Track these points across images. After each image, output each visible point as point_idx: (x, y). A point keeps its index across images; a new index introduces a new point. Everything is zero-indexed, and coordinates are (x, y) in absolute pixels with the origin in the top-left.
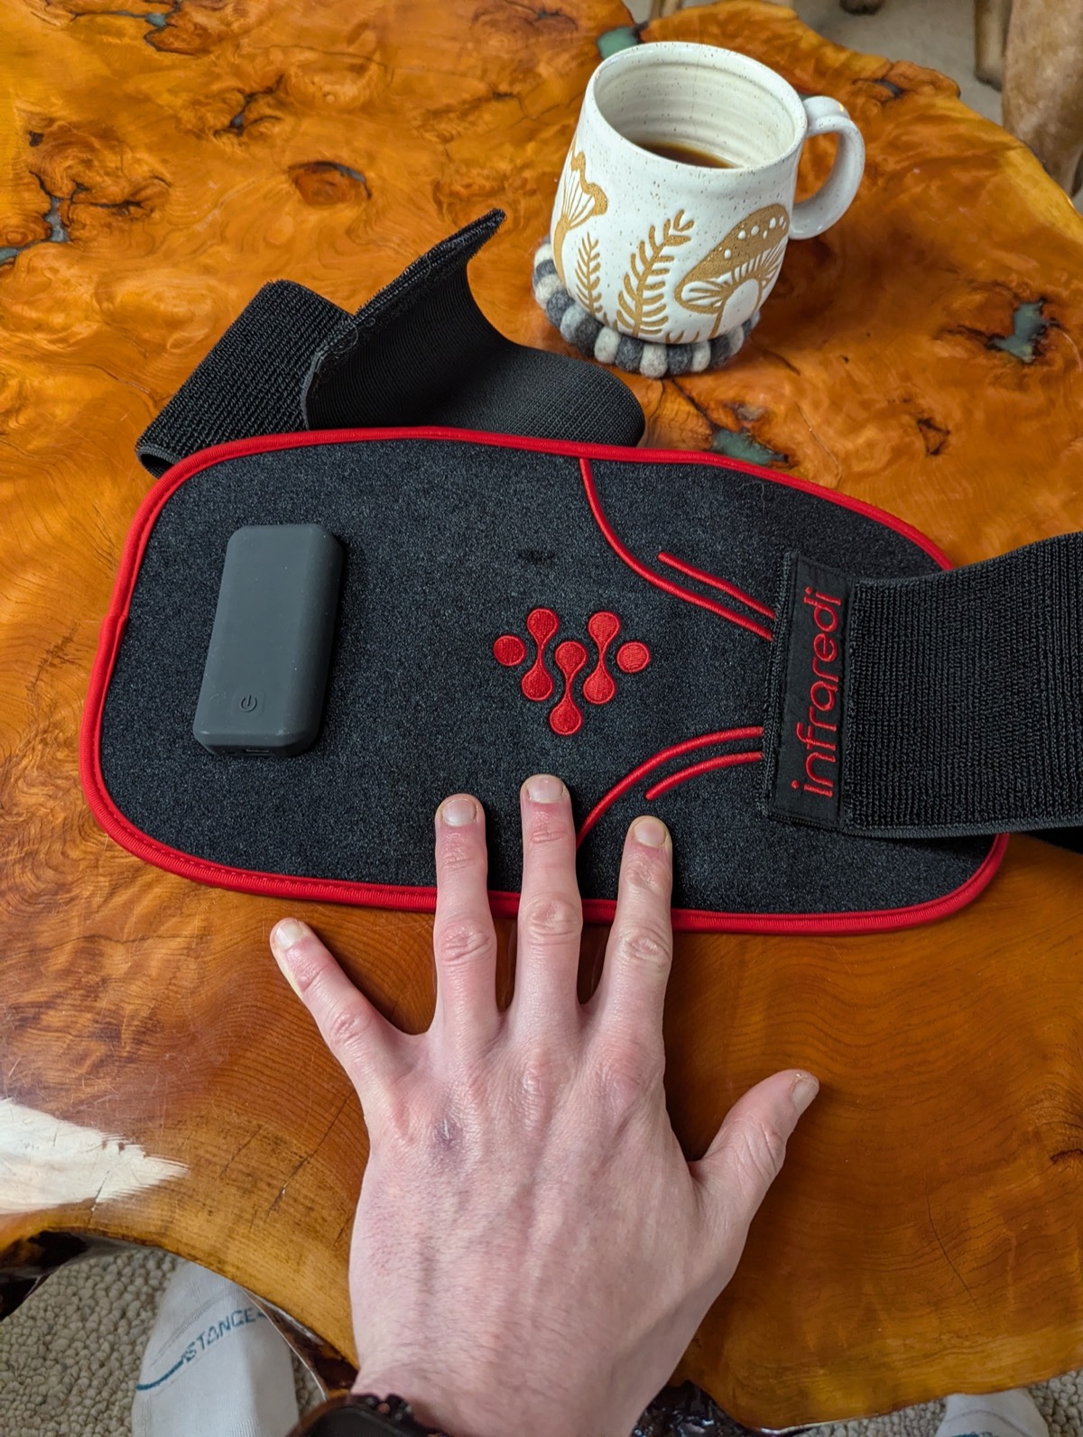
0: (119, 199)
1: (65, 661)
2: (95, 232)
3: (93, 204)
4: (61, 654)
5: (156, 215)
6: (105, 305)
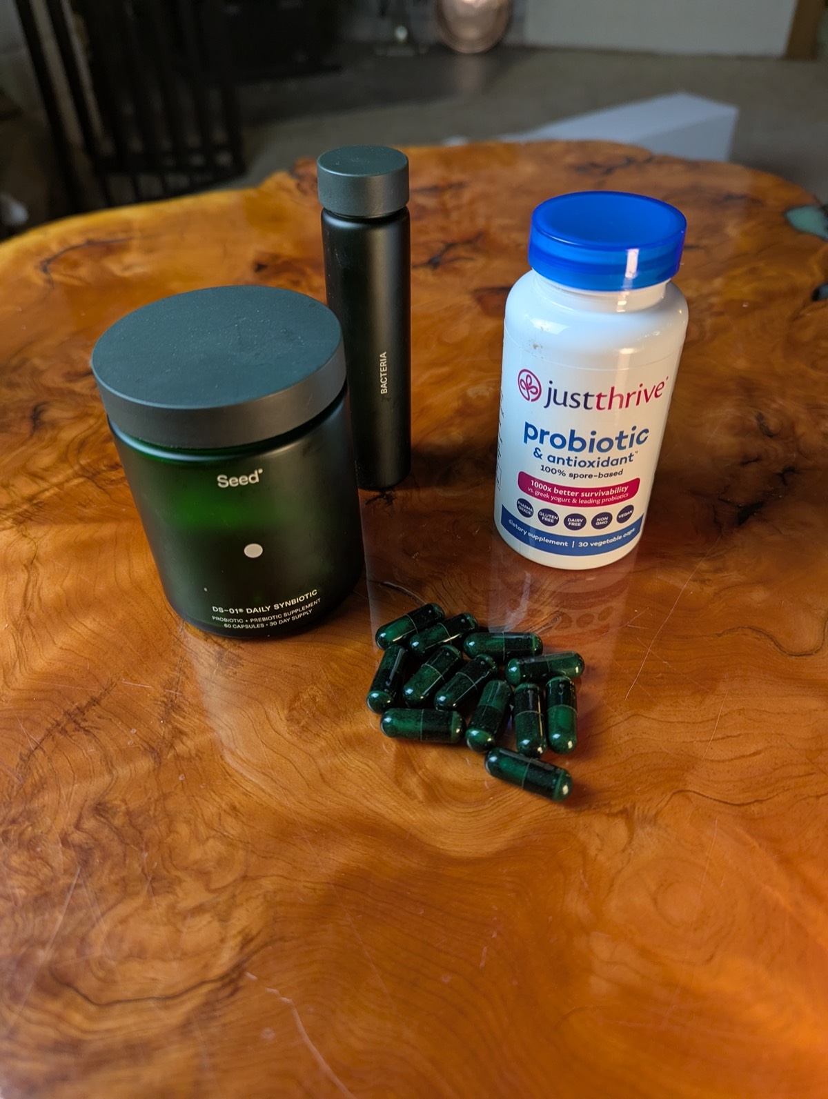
1: (79, 728)
4: (78, 719)
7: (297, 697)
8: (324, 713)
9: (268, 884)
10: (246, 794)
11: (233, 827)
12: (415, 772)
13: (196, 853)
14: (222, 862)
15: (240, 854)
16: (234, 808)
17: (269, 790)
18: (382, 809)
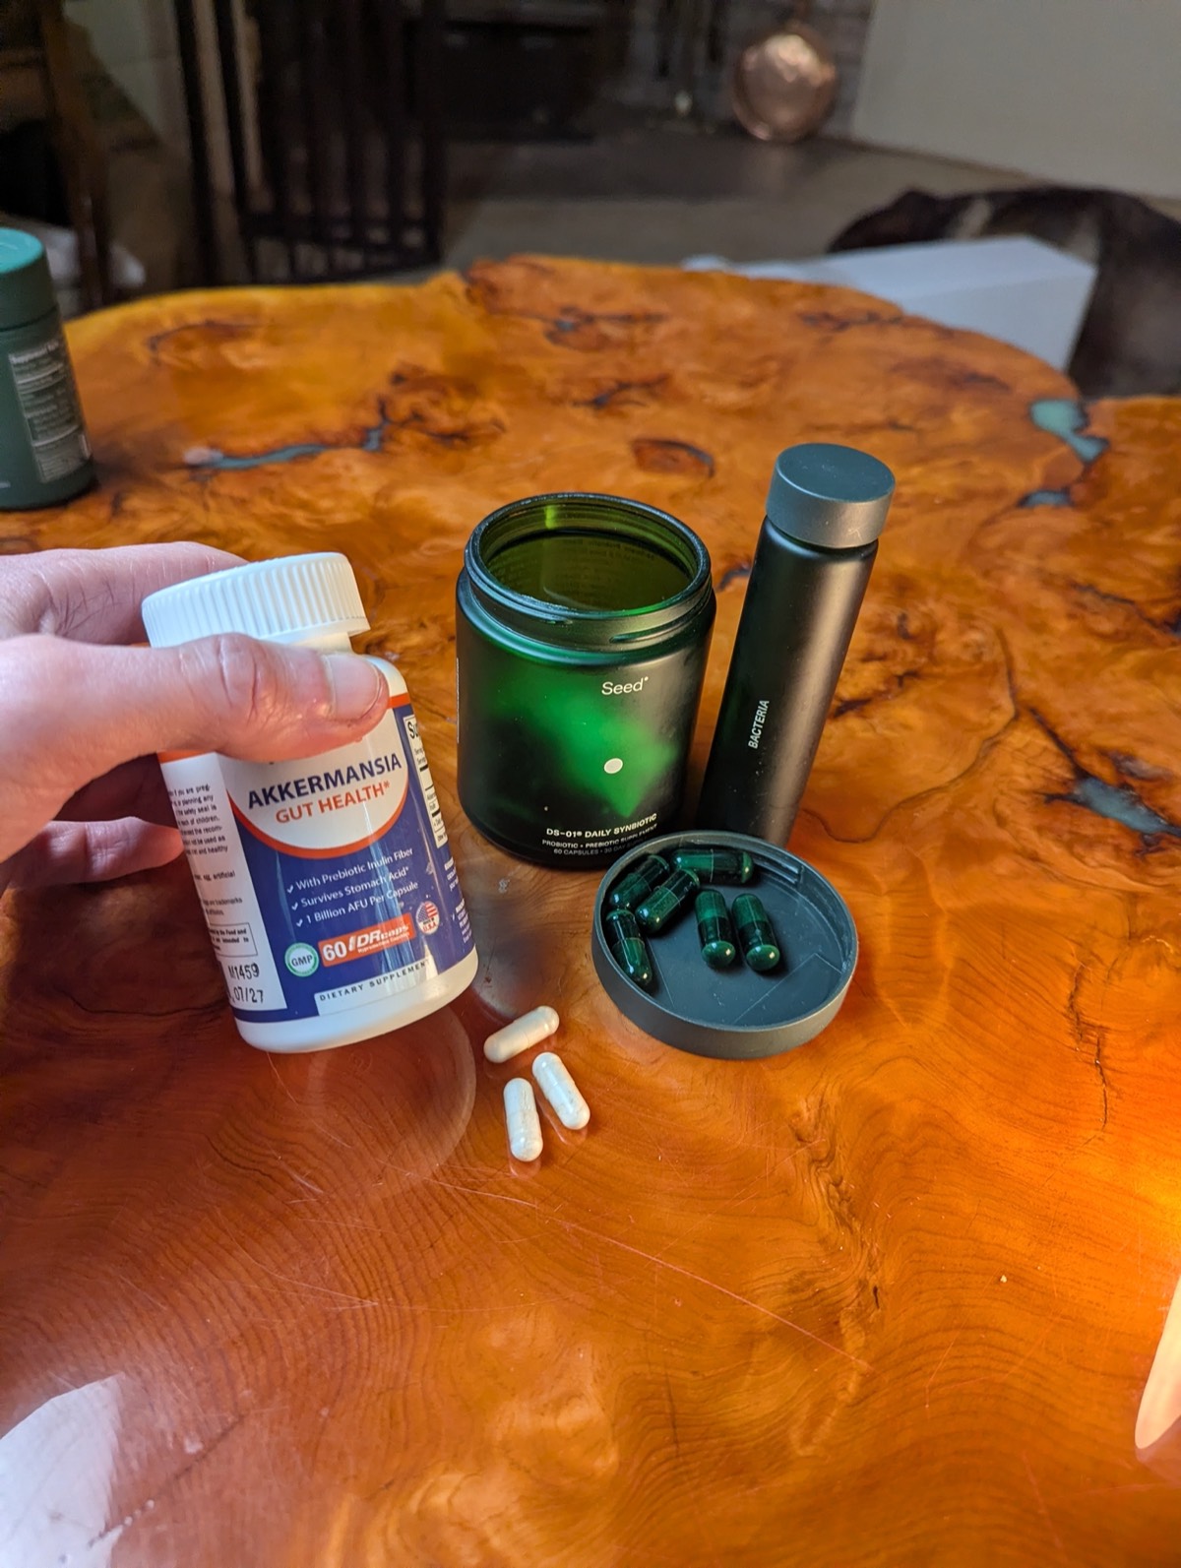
0: (447, 431)
2: (407, 449)
3: (422, 430)
5: (477, 450)
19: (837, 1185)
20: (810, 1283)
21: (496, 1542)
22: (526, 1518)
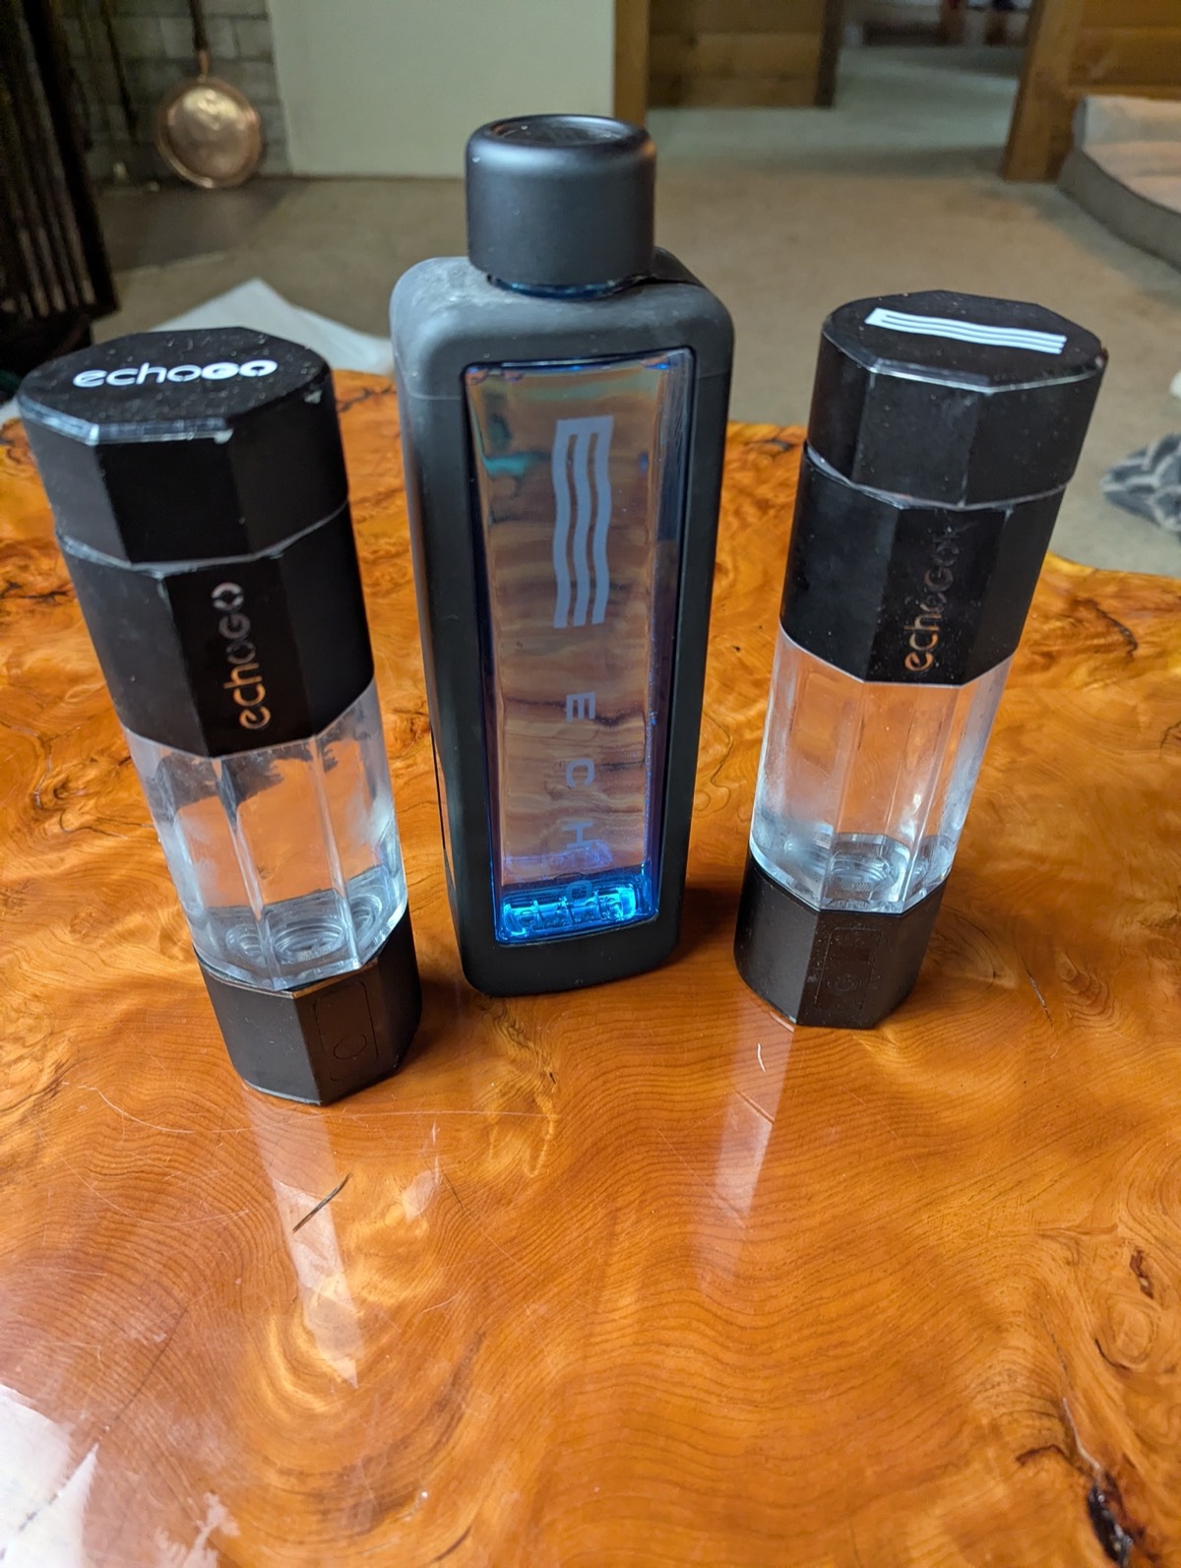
0: (46, 591)
2: (18, 617)
3: (23, 596)
6: (15, 671)
7: (76, 917)
8: (100, 922)
9: (70, 1033)
10: (44, 985)
11: (37, 1008)
12: (175, 944)
13: (11, 1029)
14: (31, 1030)
15: (46, 1022)
16: (36, 996)
17: (62, 979)
18: (152, 971)
19: (513, 1027)
20: (513, 1086)
21: (372, 1298)
22: (385, 1278)
